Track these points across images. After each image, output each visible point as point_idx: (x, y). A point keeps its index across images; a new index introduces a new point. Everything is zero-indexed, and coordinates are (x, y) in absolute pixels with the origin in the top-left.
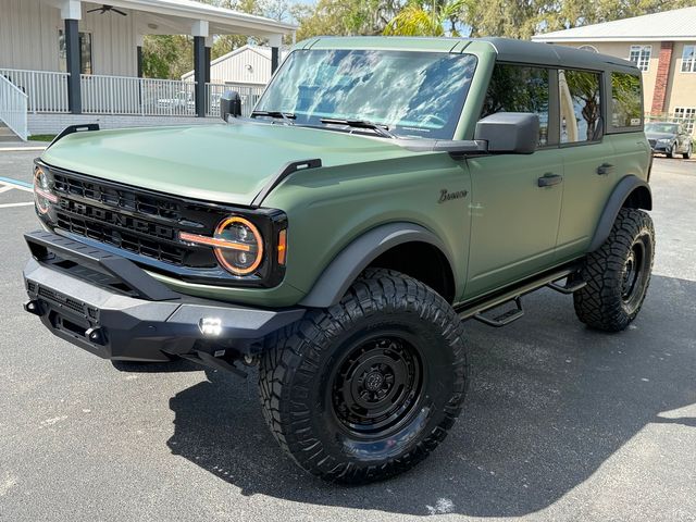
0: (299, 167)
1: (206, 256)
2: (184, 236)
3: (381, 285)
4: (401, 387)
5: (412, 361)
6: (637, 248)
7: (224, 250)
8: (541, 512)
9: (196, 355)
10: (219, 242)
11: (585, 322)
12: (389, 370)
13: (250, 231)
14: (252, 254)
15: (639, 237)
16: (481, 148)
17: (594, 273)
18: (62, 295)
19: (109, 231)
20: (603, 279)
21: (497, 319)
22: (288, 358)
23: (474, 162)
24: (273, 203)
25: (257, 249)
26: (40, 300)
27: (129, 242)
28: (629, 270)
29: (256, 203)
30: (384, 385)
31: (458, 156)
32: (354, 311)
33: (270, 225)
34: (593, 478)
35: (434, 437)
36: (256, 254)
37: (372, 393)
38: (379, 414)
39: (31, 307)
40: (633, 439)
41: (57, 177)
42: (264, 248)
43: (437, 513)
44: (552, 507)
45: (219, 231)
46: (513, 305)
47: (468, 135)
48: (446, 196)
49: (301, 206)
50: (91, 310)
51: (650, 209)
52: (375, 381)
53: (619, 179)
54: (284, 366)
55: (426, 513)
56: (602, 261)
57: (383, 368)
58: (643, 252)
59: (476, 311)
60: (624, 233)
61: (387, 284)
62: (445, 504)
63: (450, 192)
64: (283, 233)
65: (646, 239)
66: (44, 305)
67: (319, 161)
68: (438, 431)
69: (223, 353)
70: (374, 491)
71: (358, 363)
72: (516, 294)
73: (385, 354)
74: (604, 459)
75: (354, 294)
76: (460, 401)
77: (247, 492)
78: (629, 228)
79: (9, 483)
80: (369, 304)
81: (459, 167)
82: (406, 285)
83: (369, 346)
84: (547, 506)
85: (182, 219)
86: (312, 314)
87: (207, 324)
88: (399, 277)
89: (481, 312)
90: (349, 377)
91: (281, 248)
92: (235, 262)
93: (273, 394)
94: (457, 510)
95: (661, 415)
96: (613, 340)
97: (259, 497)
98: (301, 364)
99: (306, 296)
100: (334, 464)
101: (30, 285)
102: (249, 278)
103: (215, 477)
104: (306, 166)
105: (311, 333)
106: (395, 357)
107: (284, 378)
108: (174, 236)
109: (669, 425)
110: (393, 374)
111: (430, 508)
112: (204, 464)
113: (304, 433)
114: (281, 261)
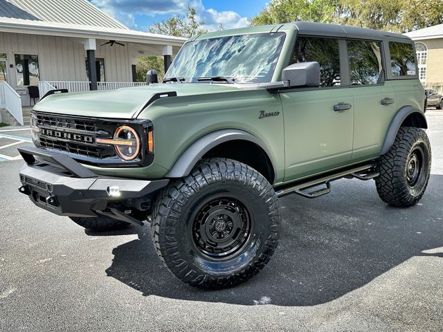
0: (161, 96)
1: (110, 151)
2: (98, 140)
3: (218, 165)
4: (238, 230)
5: (244, 213)
6: (417, 152)
7: (120, 146)
8: (327, 304)
9: (110, 211)
10: (116, 141)
12: (229, 219)
13: (132, 134)
14: (134, 146)
15: (416, 145)
16: (286, 85)
17: (386, 168)
18: (36, 180)
19: (64, 143)
20: (392, 172)
21: (311, 194)
22: (162, 210)
23: (285, 95)
24: (144, 116)
25: (136, 143)
26: (27, 185)
27: (73, 148)
28: (413, 167)
29: (135, 117)
30: (227, 228)
31: (273, 91)
32: (200, 181)
33: (144, 129)
34: (366, 286)
35: (260, 260)
36: (136, 147)
37: (220, 233)
38: (225, 246)
39: (23, 189)
40: (401, 264)
41: (38, 117)
42: (140, 142)
43: (259, 304)
44: (334, 301)
45: (117, 135)
46: (324, 186)
47: (279, 79)
48: (263, 115)
49: (161, 117)
50: (49, 186)
51: (426, 127)
52: (221, 225)
53: (399, 108)
54: (160, 215)
55: (252, 304)
56: (391, 160)
57: (225, 217)
58: (423, 156)
59: (296, 189)
60: (405, 142)
61: (222, 165)
62: (266, 299)
63: (267, 112)
64: (150, 134)
65: (422, 145)
66: (31, 189)
67: (175, 92)
68: (263, 256)
69: (130, 212)
70: (224, 293)
71: (208, 215)
72: (327, 179)
73: (226, 209)
74: (377, 276)
75: (201, 171)
76: (278, 237)
77: (145, 294)
78: (407, 138)
79: (11, 291)
80: (210, 177)
81: (273, 98)
82: (234, 165)
83: (215, 203)
84: (331, 300)
85: (99, 130)
86: (175, 182)
87: (113, 190)
88: (229, 162)
89: (300, 190)
90: (203, 223)
91: (150, 142)
92: (126, 153)
93: (156, 233)
94: (272, 303)
95: (424, 252)
96: (404, 212)
97: (152, 297)
98: (170, 213)
99: (169, 171)
100: (195, 276)
101: (22, 177)
102: (133, 161)
103: (129, 287)
104: (167, 95)
105: (175, 195)
106: (233, 211)
107: (160, 222)
108: (94, 140)
109: (428, 257)
110: (232, 221)
111: (255, 301)
112: (124, 281)
113: (175, 255)
114: (151, 150)
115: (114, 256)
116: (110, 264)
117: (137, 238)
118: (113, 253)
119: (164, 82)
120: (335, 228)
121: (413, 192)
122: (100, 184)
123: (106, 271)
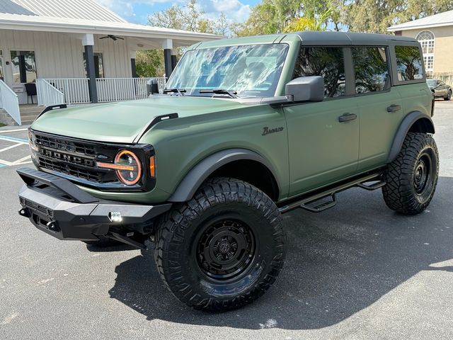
0: (162, 119)
1: (111, 176)
2: (99, 164)
3: (221, 186)
4: (243, 251)
5: (248, 233)
6: (424, 159)
7: (121, 171)
8: (333, 326)
9: (112, 234)
10: (118, 165)
11: (393, 209)
12: (234, 240)
13: (133, 159)
14: (135, 171)
15: (424, 152)
16: (290, 100)
17: (393, 176)
18: (36, 204)
19: (63, 164)
20: (399, 180)
21: (316, 208)
22: (165, 234)
23: (288, 109)
24: (145, 141)
25: (137, 168)
26: (27, 208)
27: (74, 170)
28: (421, 173)
29: (135, 142)
30: (232, 249)
31: (277, 106)
32: (204, 204)
33: (144, 154)
34: (373, 305)
35: (266, 281)
36: (137, 172)
37: (224, 255)
38: (230, 268)
39: (23, 212)
40: (408, 280)
41: (37, 136)
42: (142, 167)
43: (265, 328)
44: (341, 323)
45: (117, 160)
46: (330, 198)
47: (282, 93)
48: (267, 131)
49: (162, 142)
50: (49, 211)
51: (433, 132)
52: (225, 247)
53: (406, 114)
54: (163, 239)
55: (258, 328)
56: (398, 168)
57: (230, 238)
58: (430, 161)
59: (302, 203)
60: (412, 149)
61: (225, 186)
62: (272, 322)
63: (270, 128)
64: (152, 158)
65: (429, 151)
66: (30, 211)
67: (176, 114)
68: (268, 277)
69: (132, 234)
70: (229, 316)
71: (212, 236)
72: (332, 191)
73: (230, 230)
74: (384, 293)
75: (204, 193)
76: (284, 257)
77: (149, 318)
78: (415, 145)
79: (13, 316)
80: (214, 199)
81: (277, 113)
82: (238, 186)
83: (219, 225)
84: (338, 322)
85: (99, 154)
86: (177, 206)
87: (114, 215)
88: (233, 182)
89: (305, 204)
90: (207, 245)
91: (152, 167)
92: (127, 177)
93: (159, 257)
94: (279, 326)
95: (432, 265)
96: (412, 220)
97: (157, 321)
98: (173, 237)
99: (172, 195)
100: (200, 299)
101: (22, 200)
102: (134, 186)
103: (133, 310)
104: (168, 117)
105: (178, 219)
106: (237, 232)
107: (164, 246)
108: (94, 164)
109: (436, 271)
110: (236, 242)
111: (261, 325)
112: (128, 303)
113: (179, 280)
114: (152, 174)
115: (116, 274)
116: (112, 284)
117: (140, 254)
118: (116, 272)
119: (165, 92)
120: (342, 240)
121: (420, 199)
122: (101, 209)
123: (109, 292)
